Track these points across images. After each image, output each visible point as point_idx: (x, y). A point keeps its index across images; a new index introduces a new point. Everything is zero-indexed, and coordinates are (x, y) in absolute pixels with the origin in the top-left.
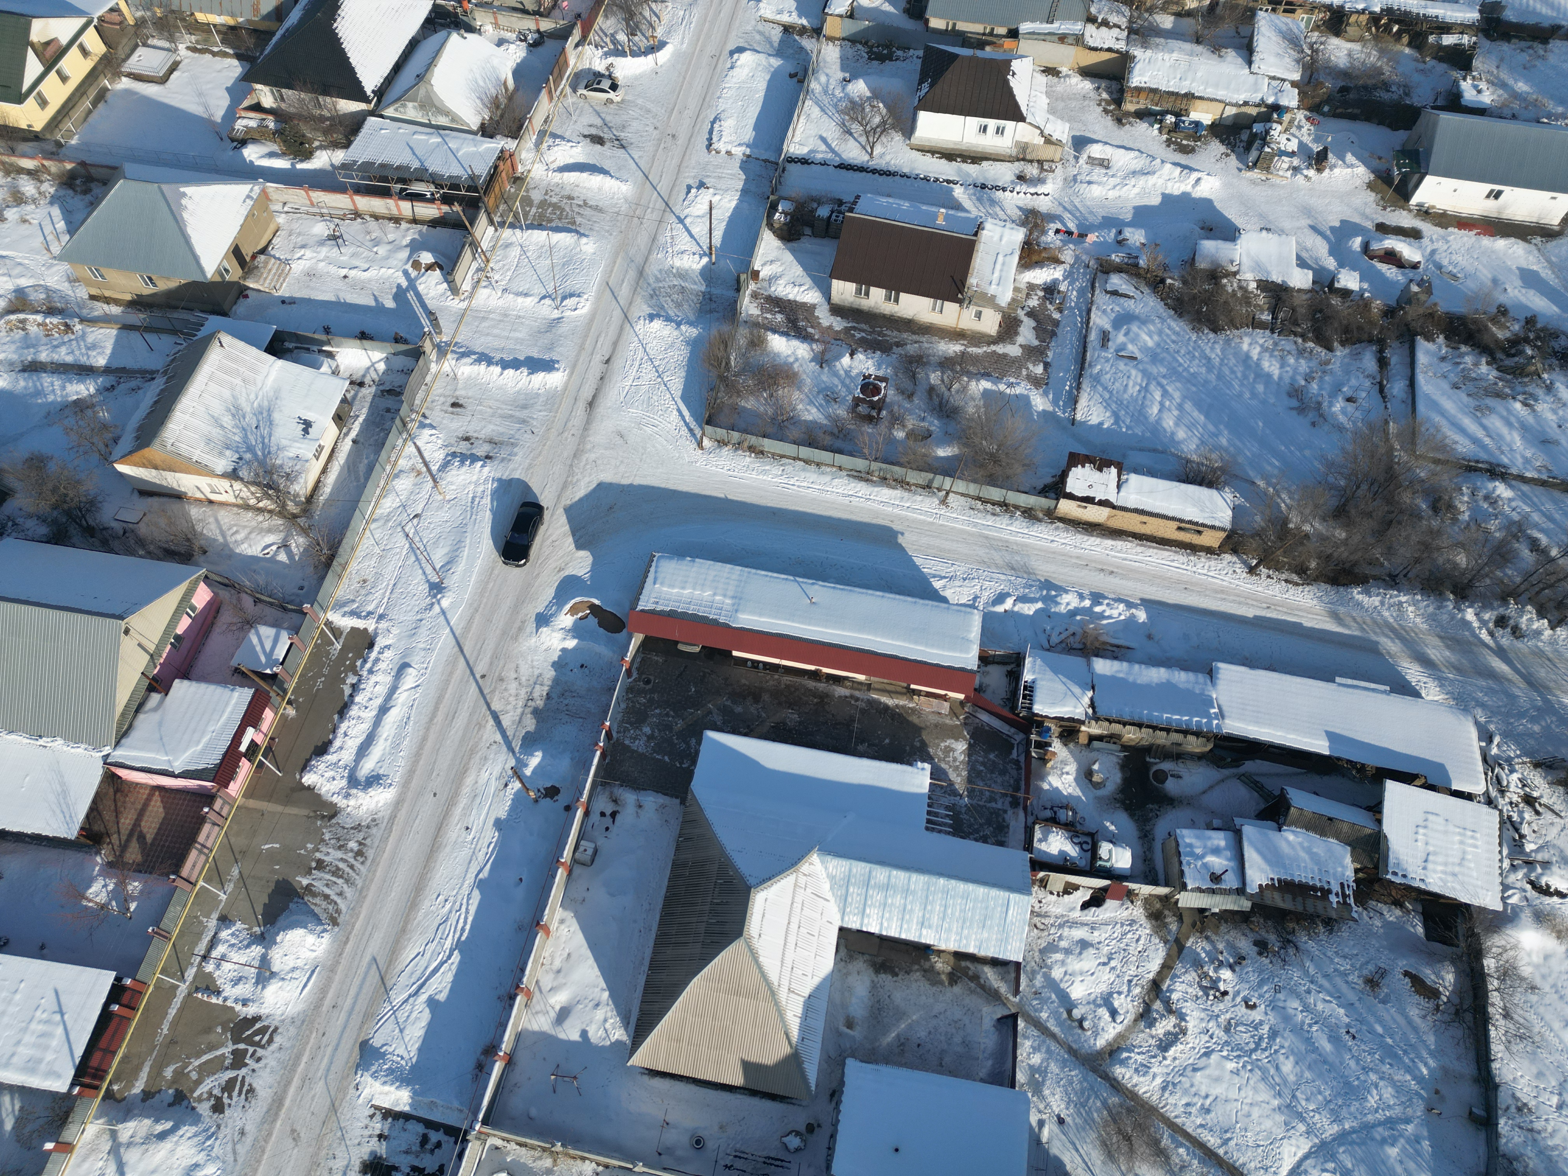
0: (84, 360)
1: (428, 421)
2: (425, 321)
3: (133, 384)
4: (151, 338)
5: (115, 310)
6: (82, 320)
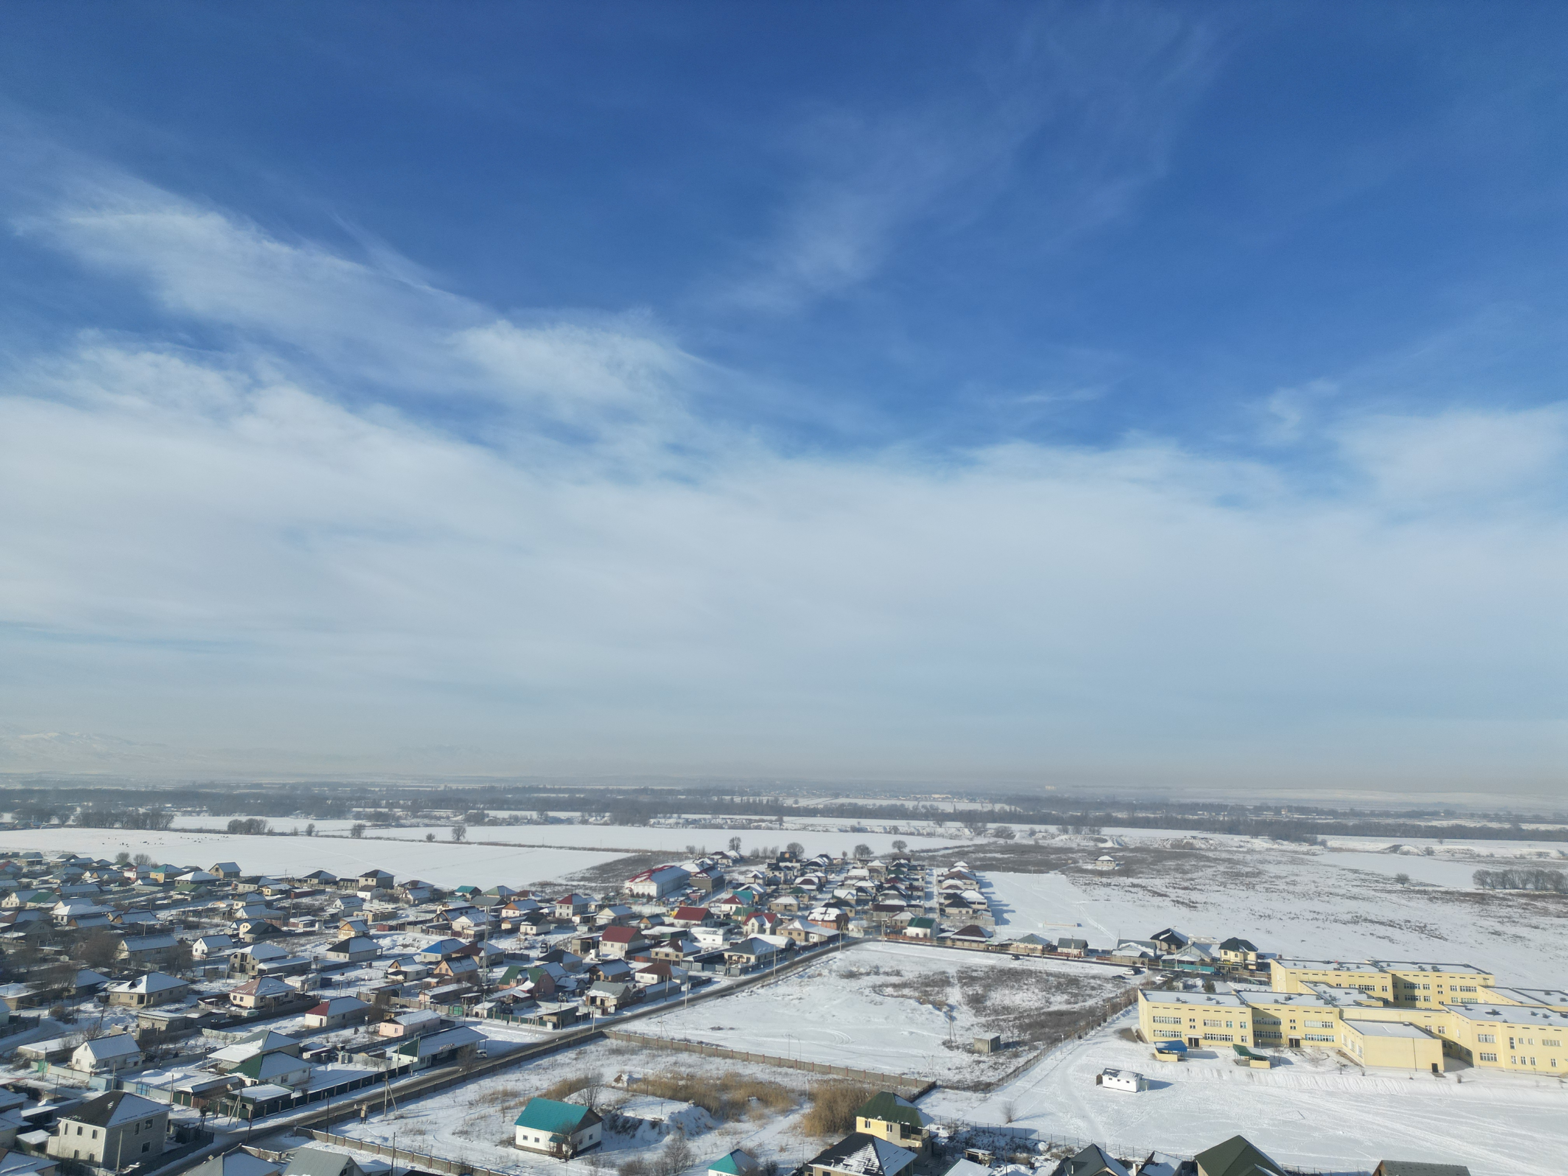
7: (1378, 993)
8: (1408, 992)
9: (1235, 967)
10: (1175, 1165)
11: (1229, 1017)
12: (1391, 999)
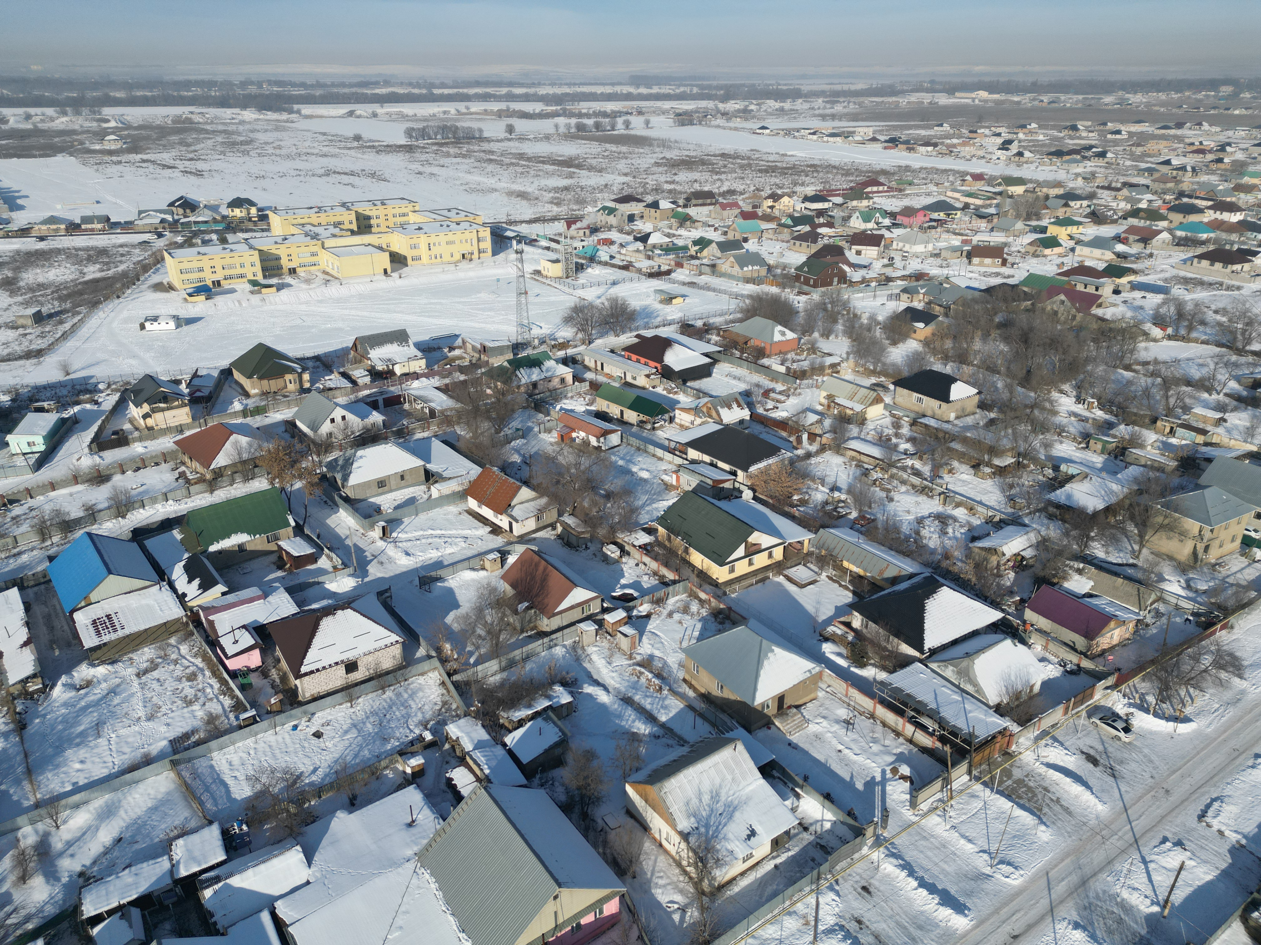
0: (655, 712)
1: (837, 888)
2: (878, 813)
3: (670, 742)
4: (699, 721)
5: (691, 694)
6: (671, 690)
7: (347, 226)
8: (366, 222)
9: (241, 221)
10: (215, 374)
11: (242, 260)
12: (356, 229)
